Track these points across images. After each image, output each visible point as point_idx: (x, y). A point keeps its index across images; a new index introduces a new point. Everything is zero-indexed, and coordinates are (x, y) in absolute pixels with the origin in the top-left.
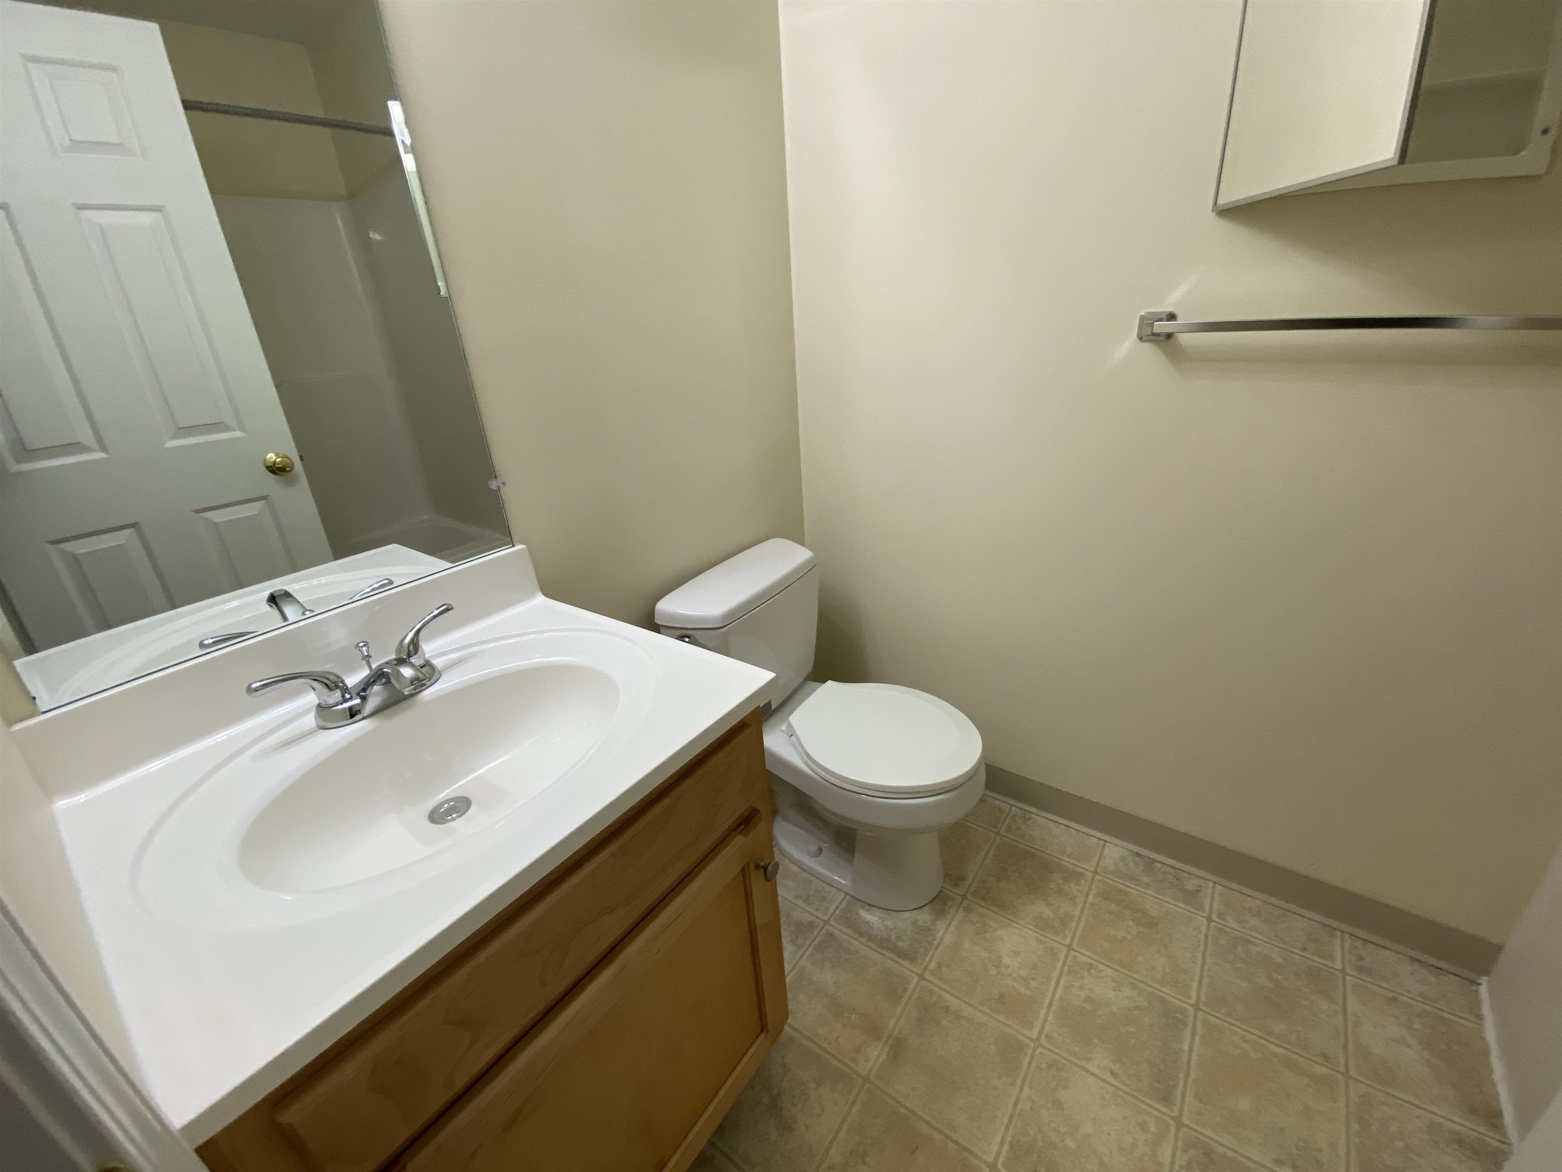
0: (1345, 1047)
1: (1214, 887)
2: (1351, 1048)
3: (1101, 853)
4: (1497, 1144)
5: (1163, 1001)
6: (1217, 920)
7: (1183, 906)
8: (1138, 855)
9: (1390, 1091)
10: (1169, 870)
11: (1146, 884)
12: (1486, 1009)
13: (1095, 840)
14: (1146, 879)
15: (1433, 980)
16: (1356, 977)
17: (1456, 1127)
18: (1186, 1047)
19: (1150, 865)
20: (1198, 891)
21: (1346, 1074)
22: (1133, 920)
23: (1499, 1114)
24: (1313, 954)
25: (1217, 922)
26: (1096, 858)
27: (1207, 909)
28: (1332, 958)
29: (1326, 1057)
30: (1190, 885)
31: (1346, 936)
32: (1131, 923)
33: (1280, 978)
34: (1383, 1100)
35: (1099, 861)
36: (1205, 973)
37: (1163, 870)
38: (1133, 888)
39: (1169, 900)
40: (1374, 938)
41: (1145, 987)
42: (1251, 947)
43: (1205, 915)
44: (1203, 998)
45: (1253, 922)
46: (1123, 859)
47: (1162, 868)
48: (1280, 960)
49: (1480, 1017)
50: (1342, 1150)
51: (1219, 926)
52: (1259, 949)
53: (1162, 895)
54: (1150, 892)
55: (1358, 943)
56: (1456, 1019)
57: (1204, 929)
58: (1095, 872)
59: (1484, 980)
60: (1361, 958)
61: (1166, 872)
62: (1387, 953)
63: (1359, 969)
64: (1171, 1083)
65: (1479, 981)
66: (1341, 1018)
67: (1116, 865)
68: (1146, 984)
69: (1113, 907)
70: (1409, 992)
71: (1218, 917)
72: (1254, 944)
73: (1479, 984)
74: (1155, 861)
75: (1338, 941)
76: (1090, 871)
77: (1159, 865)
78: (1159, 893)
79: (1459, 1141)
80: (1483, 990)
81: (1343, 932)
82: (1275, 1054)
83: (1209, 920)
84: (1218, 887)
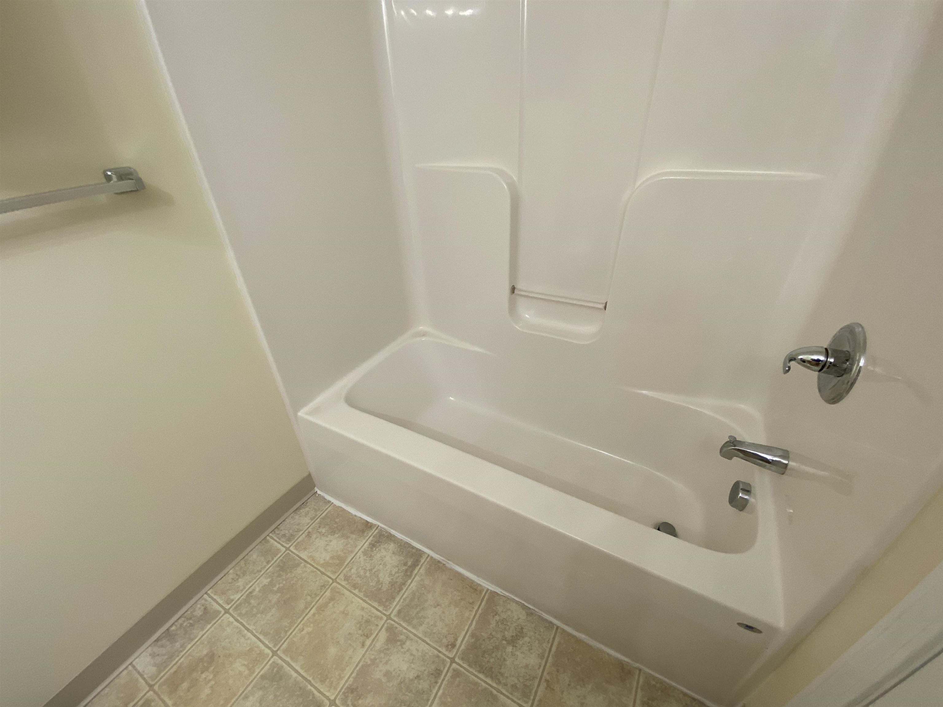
0: (323, 573)
1: (209, 595)
2: (322, 570)
3: (139, 673)
4: (377, 531)
5: (263, 677)
6: (230, 606)
7: (209, 626)
8: (157, 640)
9: (346, 564)
10: (180, 621)
11: (181, 646)
12: (328, 498)
13: (126, 672)
14: (178, 645)
15: (307, 509)
16: (292, 544)
17: (367, 543)
18: (295, 675)
19: (169, 635)
20: (205, 609)
21: (334, 581)
22: (202, 673)
23: (367, 522)
24: (273, 559)
25: (231, 607)
26: (141, 680)
27: (221, 609)
28: (279, 550)
29: (323, 586)
30: (199, 612)
31: (271, 535)
32: (203, 676)
33: (277, 586)
34: (348, 569)
35: (144, 679)
36: (257, 634)
37: (179, 626)
38: (180, 659)
39: (201, 633)
40: (278, 522)
41: (249, 688)
42: (254, 594)
43: (223, 612)
44: (271, 645)
45: (240, 583)
46: (153, 655)
47: (176, 626)
48: (269, 580)
49: (329, 502)
50: (365, 605)
51: (233, 607)
52: (257, 590)
53: (196, 637)
54: (189, 646)
55: (277, 532)
56: (326, 512)
57: (231, 619)
58: (151, 687)
59: (316, 489)
60: (284, 535)
61: (181, 625)
62: (288, 521)
63: (289, 540)
64: (311, 697)
65: (315, 491)
66: (308, 566)
67: (155, 665)
68: (249, 685)
69: (185, 685)
70: (308, 524)
71: (228, 604)
72: (254, 590)
73: (317, 492)
74: (168, 630)
75: (272, 541)
76: (148, 692)
77: (174, 628)
78: (192, 640)
79: (373, 546)
80: (319, 492)
81: (268, 535)
82: (314, 615)
83: (227, 611)
84: (209, 592)
